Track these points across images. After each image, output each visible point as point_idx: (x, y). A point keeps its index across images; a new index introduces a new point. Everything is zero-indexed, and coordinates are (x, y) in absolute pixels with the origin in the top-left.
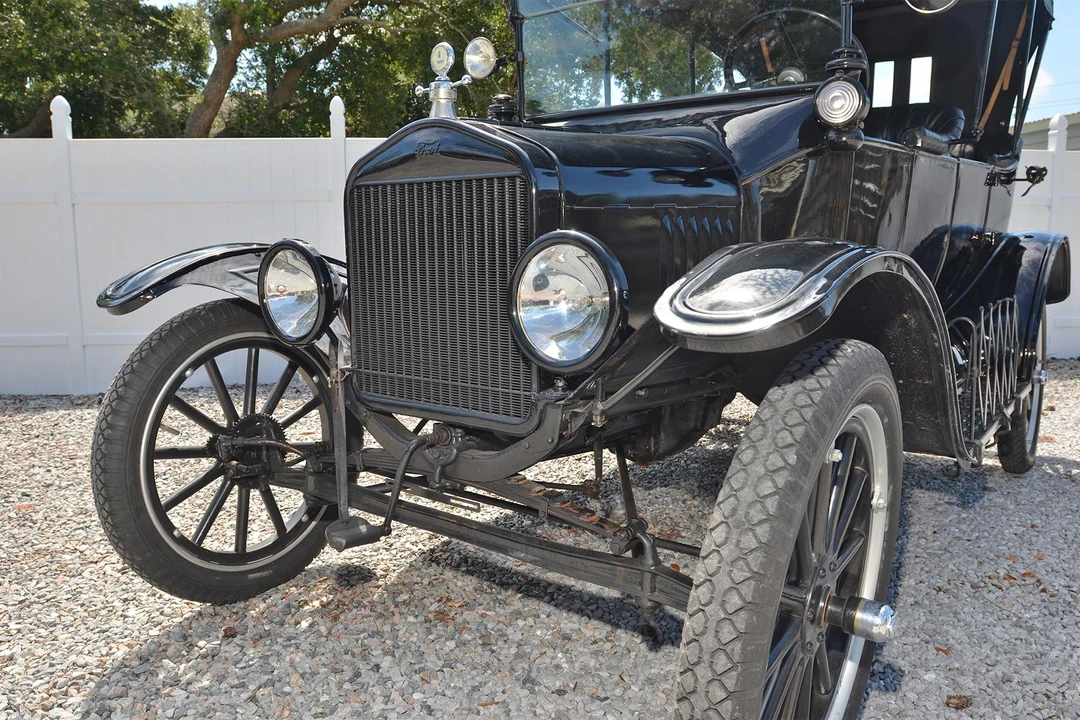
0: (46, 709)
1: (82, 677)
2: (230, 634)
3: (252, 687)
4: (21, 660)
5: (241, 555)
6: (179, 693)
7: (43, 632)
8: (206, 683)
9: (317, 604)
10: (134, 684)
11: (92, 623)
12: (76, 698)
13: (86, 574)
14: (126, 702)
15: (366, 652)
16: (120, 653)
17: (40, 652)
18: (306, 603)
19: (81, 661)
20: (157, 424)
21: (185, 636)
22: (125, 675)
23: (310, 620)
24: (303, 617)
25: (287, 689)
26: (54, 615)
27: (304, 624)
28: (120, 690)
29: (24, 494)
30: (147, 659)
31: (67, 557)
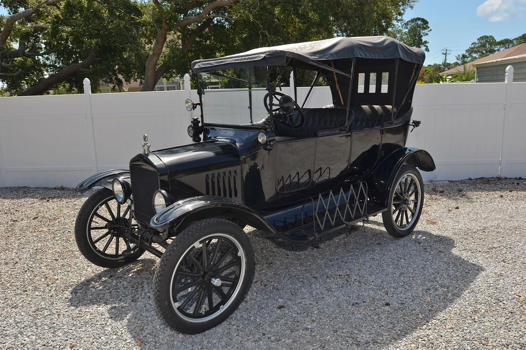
0: (63, 291)
1: (73, 285)
2: (111, 276)
3: (111, 290)
4: (60, 280)
5: (117, 255)
6: (94, 290)
7: (66, 273)
8: (101, 288)
9: (136, 270)
10: (84, 287)
11: (78, 271)
12: (70, 289)
13: (80, 258)
14: (81, 291)
15: (143, 283)
16: (83, 279)
17: (64, 278)
18: (133, 269)
19: (73, 281)
20: (91, 220)
21: (100, 276)
22: (83, 285)
23: (132, 274)
24: (131, 273)
25: (119, 290)
26: (69, 269)
27: (130, 275)
28: (81, 288)
29: (69, 231)
30: (88, 281)
31: (76, 253)
